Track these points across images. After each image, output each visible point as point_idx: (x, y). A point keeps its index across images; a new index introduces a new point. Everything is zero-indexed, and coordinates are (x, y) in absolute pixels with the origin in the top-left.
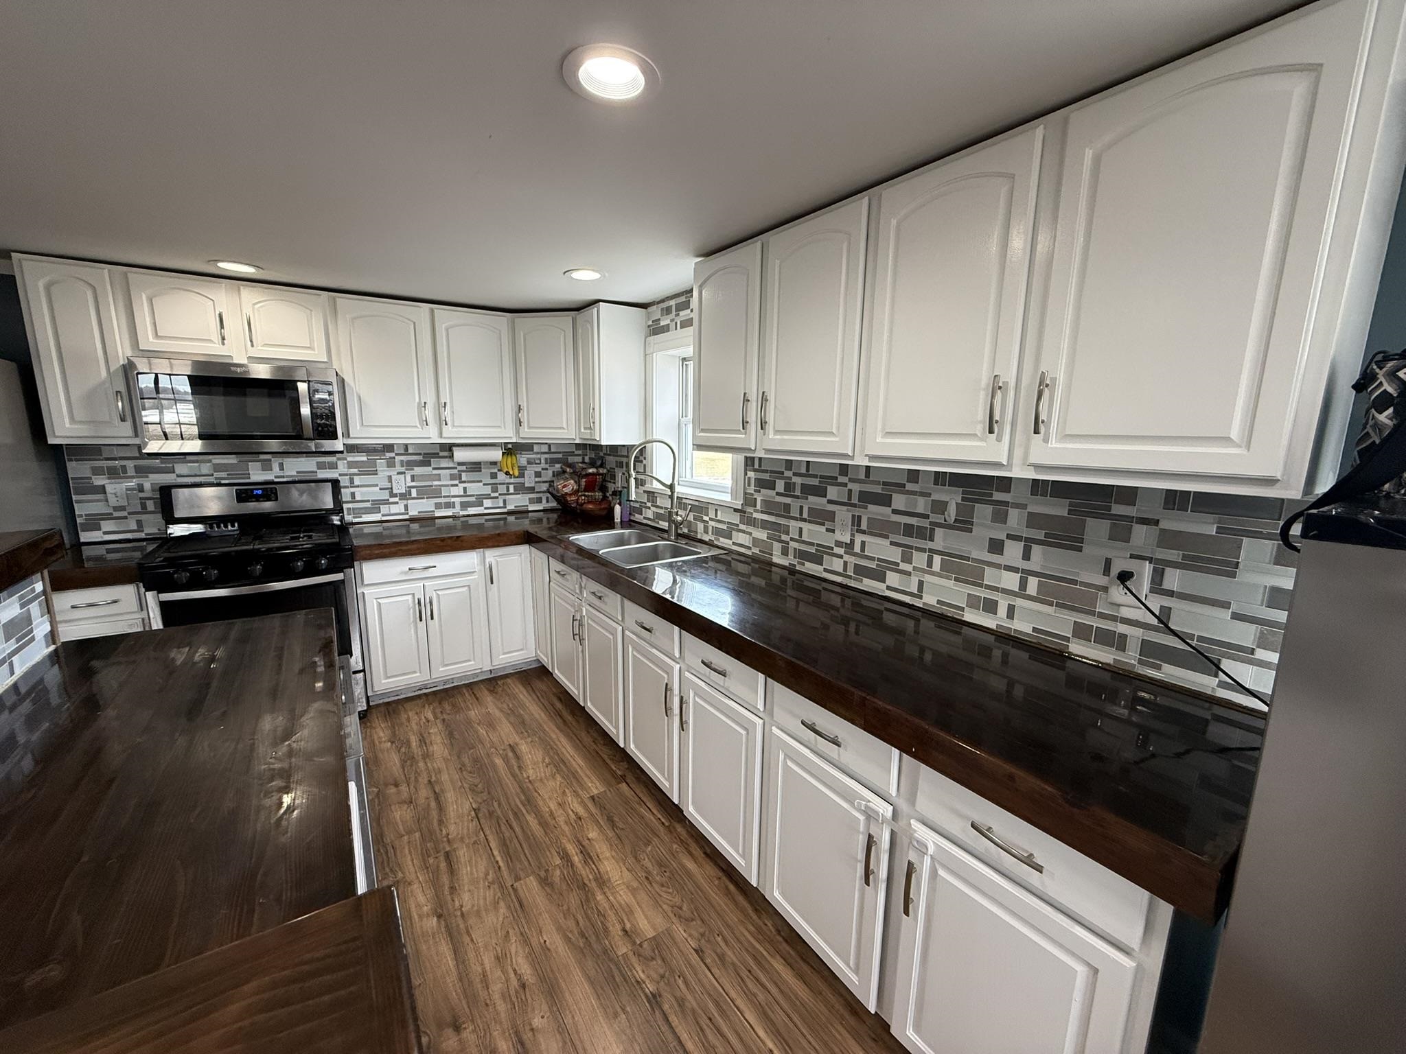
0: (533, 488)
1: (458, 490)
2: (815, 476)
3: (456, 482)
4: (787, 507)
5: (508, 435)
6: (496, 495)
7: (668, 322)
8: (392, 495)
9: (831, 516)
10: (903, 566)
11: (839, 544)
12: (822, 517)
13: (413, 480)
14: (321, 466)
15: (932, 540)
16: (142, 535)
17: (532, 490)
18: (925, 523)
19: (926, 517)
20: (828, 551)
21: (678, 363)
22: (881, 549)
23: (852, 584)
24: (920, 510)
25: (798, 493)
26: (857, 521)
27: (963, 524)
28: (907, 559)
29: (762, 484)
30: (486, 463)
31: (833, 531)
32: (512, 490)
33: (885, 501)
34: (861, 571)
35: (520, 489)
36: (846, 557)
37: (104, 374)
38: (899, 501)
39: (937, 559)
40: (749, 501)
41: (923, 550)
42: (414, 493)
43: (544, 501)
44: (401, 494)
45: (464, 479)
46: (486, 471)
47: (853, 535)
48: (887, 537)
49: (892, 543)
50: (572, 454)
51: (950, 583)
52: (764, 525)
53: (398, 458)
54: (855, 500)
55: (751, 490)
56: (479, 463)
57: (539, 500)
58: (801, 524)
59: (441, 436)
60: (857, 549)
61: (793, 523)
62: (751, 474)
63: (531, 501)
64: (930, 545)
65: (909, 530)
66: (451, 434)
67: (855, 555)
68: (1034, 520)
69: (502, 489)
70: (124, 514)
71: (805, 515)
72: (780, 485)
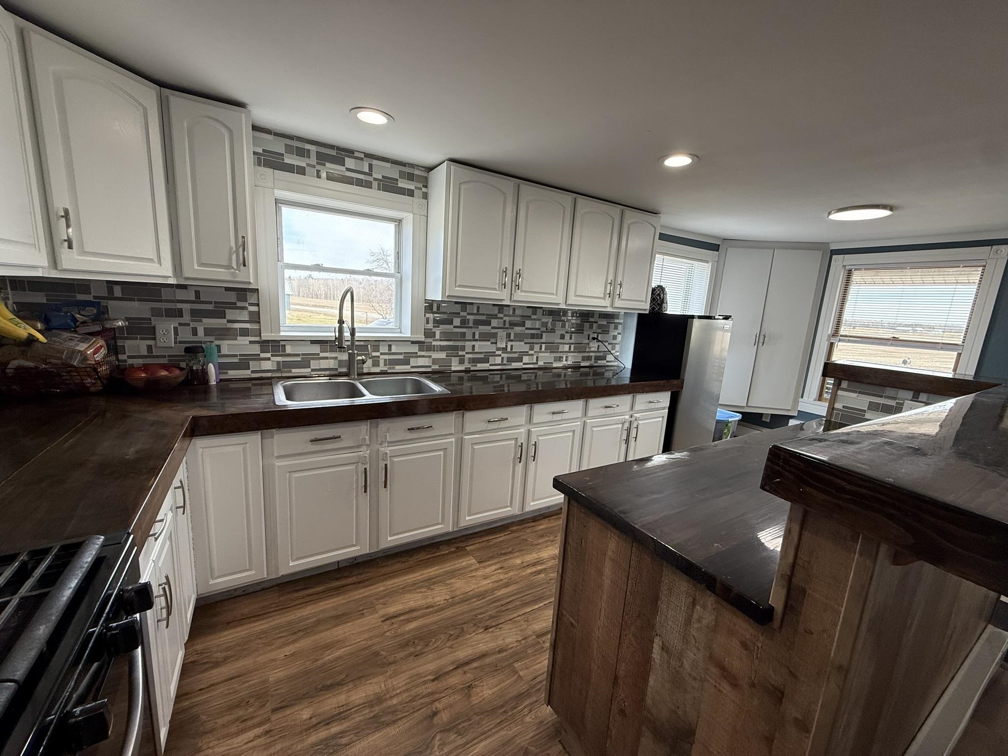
2: (482, 315)
4: (463, 335)
9: (495, 336)
10: (531, 352)
11: (498, 349)
12: (485, 337)
15: (542, 338)
18: (538, 332)
19: (539, 329)
20: (493, 354)
22: (520, 346)
23: (507, 367)
24: (537, 327)
25: (471, 325)
26: (509, 335)
27: (553, 331)
28: (532, 349)
29: (437, 323)
31: (496, 343)
34: (511, 360)
36: (503, 355)
38: (528, 324)
39: (544, 346)
40: (429, 334)
41: (538, 344)
47: (506, 343)
49: (525, 343)
51: (548, 354)
52: (442, 349)
54: (507, 325)
55: (430, 326)
58: (473, 343)
60: (509, 349)
61: (467, 343)
62: (430, 316)
64: (541, 341)
65: (533, 336)
67: (508, 353)
71: (477, 337)
72: (457, 322)
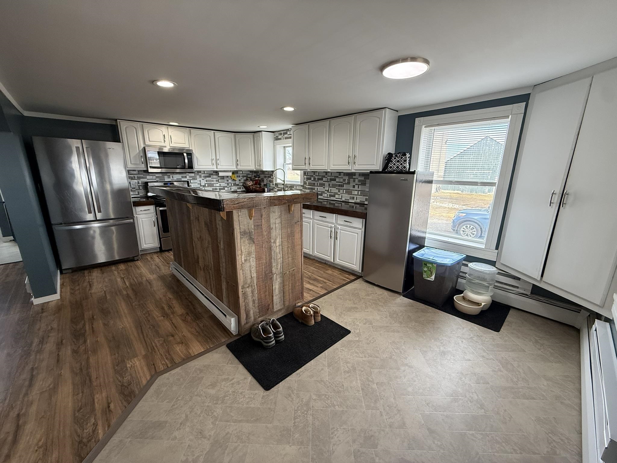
0: (238, 184)
1: (218, 185)
2: (320, 176)
3: (218, 182)
4: (314, 184)
5: (234, 168)
6: (228, 186)
7: (281, 137)
8: (201, 186)
9: (324, 185)
10: (339, 193)
11: (326, 190)
12: (322, 185)
13: (206, 182)
14: (183, 177)
16: (139, 196)
17: (238, 185)
18: (342, 184)
20: (324, 193)
21: (283, 148)
22: (334, 190)
23: (329, 199)
24: (341, 181)
25: (317, 180)
26: (329, 185)
27: (349, 183)
28: (339, 192)
29: (308, 179)
30: (225, 176)
31: (325, 188)
32: (233, 185)
33: (335, 180)
34: (331, 196)
35: (235, 185)
36: (327, 193)
37: (138, 151)
38: (337, 180)
39: (344, 190)
40: (305, 183)
41: (341, 189)
42: (207, 186)
43: (241, 188)
44: (203, 186)
45: (220, 181)
46: (226, 179)
47: (329, 188)
48: (335, 188)
49: (336, 189)
50: (249, 174)
51: (347, 195)
52: (309, 189)
53: (202, 175)
54: (329, 181)
55: (305, 180)
56: (224, 177)
57: (240, 188)
58: (317, 187)
59: (217, 168)
60: (330, 191)
61: (315, 187)
62: (305, 177)
63: (238, 188)
64: (343, 188)
65: (339, 186)
66: (220, 168)
67: (329, 192)
68: (359, 181)
69: (230, 184)
70: (135, 190)
71: (318, 185)
72: (312, 179)
